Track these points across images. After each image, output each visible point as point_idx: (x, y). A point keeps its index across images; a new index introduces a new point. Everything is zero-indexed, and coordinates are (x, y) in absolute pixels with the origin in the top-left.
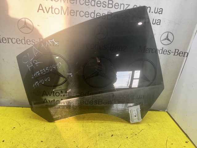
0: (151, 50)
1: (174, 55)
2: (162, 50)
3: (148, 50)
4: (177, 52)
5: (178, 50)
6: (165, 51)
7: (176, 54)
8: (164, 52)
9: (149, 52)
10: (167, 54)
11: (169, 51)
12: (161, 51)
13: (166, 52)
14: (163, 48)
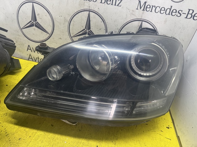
0: (154, 8)
1: (186, 18)
2: (170, 10)
3: (150, 8)
4: (191, 14)
5: (192, 11)
6: (174, 11)
7: (189, 16)
8: (172, 12)
9: (151, 11)
10: (177, 16)
11: (180, 12)
12: (168, 10)
13: (176, 12)
14: (172, 7)
